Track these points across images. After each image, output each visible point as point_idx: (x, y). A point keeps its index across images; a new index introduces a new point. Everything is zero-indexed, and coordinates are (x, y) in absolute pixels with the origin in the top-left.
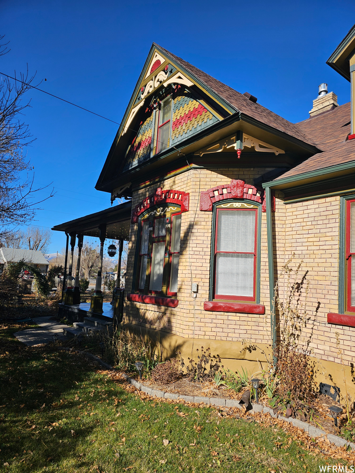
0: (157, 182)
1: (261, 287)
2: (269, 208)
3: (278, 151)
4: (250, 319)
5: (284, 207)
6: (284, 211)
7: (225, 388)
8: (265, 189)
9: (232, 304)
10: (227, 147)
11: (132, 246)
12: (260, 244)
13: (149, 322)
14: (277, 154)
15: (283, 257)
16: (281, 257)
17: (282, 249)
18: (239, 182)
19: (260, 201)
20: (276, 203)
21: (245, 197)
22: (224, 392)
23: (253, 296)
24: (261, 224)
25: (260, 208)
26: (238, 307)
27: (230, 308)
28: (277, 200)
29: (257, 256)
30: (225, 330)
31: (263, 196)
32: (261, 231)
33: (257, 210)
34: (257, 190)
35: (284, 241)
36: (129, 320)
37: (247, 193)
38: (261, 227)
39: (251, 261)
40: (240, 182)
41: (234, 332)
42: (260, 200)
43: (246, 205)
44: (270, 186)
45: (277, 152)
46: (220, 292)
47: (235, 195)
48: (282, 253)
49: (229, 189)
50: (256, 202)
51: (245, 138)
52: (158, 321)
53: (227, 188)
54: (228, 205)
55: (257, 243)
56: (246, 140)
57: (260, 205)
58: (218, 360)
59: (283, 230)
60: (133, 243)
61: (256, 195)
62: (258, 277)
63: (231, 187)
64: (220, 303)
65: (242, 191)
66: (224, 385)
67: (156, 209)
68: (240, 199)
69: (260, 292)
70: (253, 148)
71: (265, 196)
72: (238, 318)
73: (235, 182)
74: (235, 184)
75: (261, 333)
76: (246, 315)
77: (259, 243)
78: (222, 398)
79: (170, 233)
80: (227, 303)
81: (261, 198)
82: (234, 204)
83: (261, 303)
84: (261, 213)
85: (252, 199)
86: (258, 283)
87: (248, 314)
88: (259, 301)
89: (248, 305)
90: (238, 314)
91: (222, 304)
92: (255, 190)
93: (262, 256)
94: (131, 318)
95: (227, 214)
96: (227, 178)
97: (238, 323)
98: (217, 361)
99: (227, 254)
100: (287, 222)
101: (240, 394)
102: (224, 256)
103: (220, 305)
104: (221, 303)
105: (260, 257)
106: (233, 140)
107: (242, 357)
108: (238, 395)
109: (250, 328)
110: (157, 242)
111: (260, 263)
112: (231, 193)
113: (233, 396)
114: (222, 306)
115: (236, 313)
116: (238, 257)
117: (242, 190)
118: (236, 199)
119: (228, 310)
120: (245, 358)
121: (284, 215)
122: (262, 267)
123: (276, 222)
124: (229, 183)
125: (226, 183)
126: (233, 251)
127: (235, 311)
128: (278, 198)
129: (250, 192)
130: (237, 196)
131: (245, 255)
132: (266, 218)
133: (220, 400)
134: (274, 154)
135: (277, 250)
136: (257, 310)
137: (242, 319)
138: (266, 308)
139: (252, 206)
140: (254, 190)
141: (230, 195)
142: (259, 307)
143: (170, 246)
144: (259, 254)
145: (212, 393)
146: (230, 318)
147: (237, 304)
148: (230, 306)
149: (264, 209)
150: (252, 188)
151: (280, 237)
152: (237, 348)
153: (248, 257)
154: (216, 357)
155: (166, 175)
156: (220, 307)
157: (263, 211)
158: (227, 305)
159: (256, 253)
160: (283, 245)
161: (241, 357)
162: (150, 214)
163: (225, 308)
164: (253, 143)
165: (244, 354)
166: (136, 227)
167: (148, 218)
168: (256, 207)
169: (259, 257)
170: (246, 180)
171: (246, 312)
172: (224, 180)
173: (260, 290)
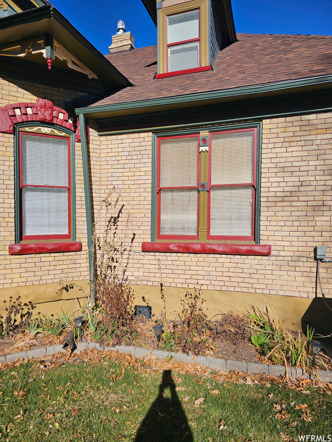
1: (77, 223)
2: (83, 138)
3: (92, 76)
4: (66, 258)
5: (98, 138)
6: (99, 143)
7: (42, 335)
8: (78, 116)
9: (45, 244)
10: (33, 53)
12: (75, 177)
14: (90, 77)
15: (99, 191)
16: (97, 191)
17: (97, 183)
18: (47, 103)
19: (73, 129)
20: (91, 134)
21: (55, 122)
22: (42, 340)
23: (68, 233)
24: (75, 155)
25: (73, 137)
26: (53, 247)
27: (43, 248)
28: (91, 130)
29: (72, 190)
30: (37, 274)
31: (76, 124)
32: (75, 163)
33: (69, 139)
34: (68, 116)
35: (99, 175)
37: (58, 118)
38: (75, 159)
39: (64, 196)
40: (49, 103)
41: (48, 274)
42: (73, 127)
43: (56, 132)
44: (84, 113)
45: (90, 75)
46: (28, 232)
47: (43, 118)
48: (98, 187)
49: (35, 109)
50: (69, 129)
51: (56, 47)
53: (31, 107)
54: (35, 129)
55: (71, 176)
56: (57, 49)
57: (72, 134)
58: (30, 307)
59: (98, 163)
61: (67, 121)
62: (74, 212)
63: (37, 107)
64: (30, 244)
65: (51, 114)
66: (40, 332)
68: (50, 124)
69: (76, 229)
70: (65, 61)
71: (78, 124)
72: (52, 259)
73: (42, 101)
74: (42, 104)
75: (78, 270)
76: (62, 254)
77: (73, 176)
78: (41, 347)
80: (38, 244)
81: (73, 126)
82: (42, 128)
83: (78, 240)
84: (74, 143)
85: (63, 125)
86: (74, 220)
87: (63, 252)
88: (75, 238)
89: (64, 243)
90: (52, 255)
91: (32, 246)
92: (67, 115)
93: (77, 190)
95: (33, 140)
96: (31, 94)
97: (53, 263)
98: (29, 309)
99: (36, 188)
100: (102, 155)
101: (62, 338)
102: (32, 190)
103: (30, 247)
104: (32, 244)
105: (75, 191)
106: (40, 44)
107: (59, 298)
108: (60, 338)
109: (66, 267)
111: (75, 197)
112: (37, 114)
113: (54, 341)
114: (33, 247)
115: (50, 253)
116: (49, 191)
117: (51, 113)
118: (44, 123)
119: (41, 250)
120: (62, 299)
121: (98, 147)
122: (77, 203)
123: (91, 154)
124: (35, 102)
125: (30, 101)
126: (44, 185)
127: (49, 251)
128: (92, 128)
129: (61, 116)
130: (46, 119)
131: (57, 189)
132: (80, 149)
133: (40, 350)
134: (86, 76)
135: (93, 184)
136: (74, 248)
137: (57, 258)
138: (83, 244)
139: (63, 134)
140: (65, 115)
141: (37, 117)
142: (75, 244)
144: (73, 188)
145: (29, 345)
146: (43, 259)
147: (50, 243)
148: (43, 246)
149: (77, 139)
150: (63, 112)
151: (95, 171)
152: (52, 291)
153: (61, 192)
154: (28, 304)
156: (31, 249)
157: (76, 140)
158: (40, 246)
159: (70, 188)
160: (98, 179)
161: (57, 298)
163: (37, 249)
164: (66, 56)
165: (61, 294)
168: (68, 135)
169: (73, 191)
170: (55, 102)
171: (62, 251)
172: (29, 98)
173: (76, 226)
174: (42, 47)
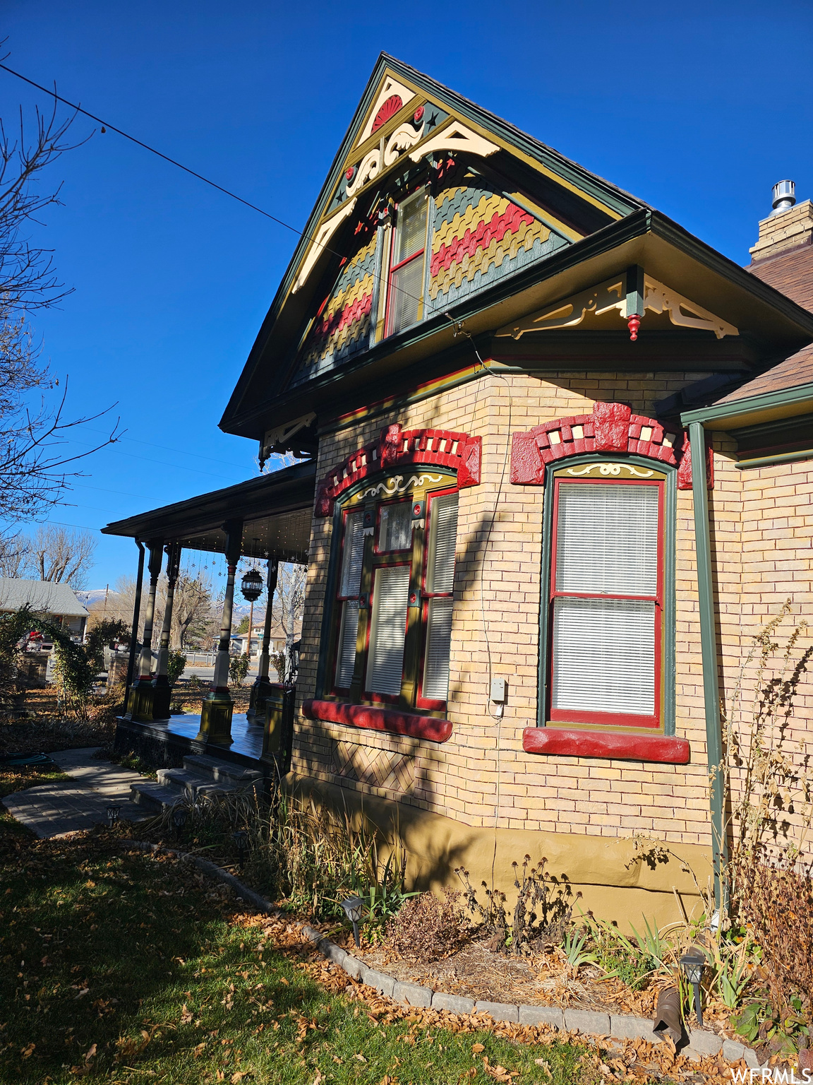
0: (389, 410)
1: (678, 689)
2: (698, 479)
3: (723, 329)
4: (648, 777)
5: (736, 475)
6: (738, 486)
7: (595, 972)
8: (687, 429)
9: (601, 736)
10: (597, 313)
11: (318, 576)
12: (674, 574)
13: (365, 777)
14: (721, 335)
15: (737, 609)
16: (731, 608)
17: (732, 588)
18: (615, 410)
19: (672, 460)
20: (716, 466)
21: (631, 449)
22: (597, 989)
23: (653, 713)
24: (675, 520)
25: (671, 478)
26: (619, 745)
27: (596, 745)
28: (717, 456)
29: (665, 606)
30: (580, 806)
31: (682, 447)
32: (674, 539)
33: (663, 484)
34: (663, 432)
35: (738, 568)
36: (310, 769)
37: (638, 439)
38: (675, 530)
39: (646, 619)
40: (619, 409)
41: (605, 812)
42: (673, 456)
43: (634, 471)
44: (703, 420)
46: (563, 701)
47: (606, 444)
48: (735, 598)
49: (589, 427)
50: (663, 461)
51: (647, 288)
52: (392, 776)
53: (582, 425)
54: (587, 470)
55: (664, 570)
56: (650, 292)
57: (670, 471)
58: (563, 887)
59: (736, 537)
60: (320, 568)
61: (660, 444)
62: (669, 662)
63: (594, 422)
64: (567, 732)
65: (625, 433)
66: (590, 965)
67: (385, 481)
68: (620, 454)
69: (674, 704)
70: (666, 314)
71: (687, 448)
72: (615, 774)
73: (605, 408)
74: (605, 414)
75: (679, 814)
76: (638, 766)
77: (670, 571)
78: (597, 1008)
79: (425, 544)
80: (586, 733)
81: (674, 453)
82: (603, 466)
83: (679, 734)
84: (675, 493)
85: (649, 455)
86: (669, 680)
87: (643, 762)
88: (671, 729)
89: (644, 738)
90: (616, 764)
91: (573, 737)
92: (659, 430)
93: (679, 605)
94: (315, 765)
95: (581, 493)
96: (583, 397)
97: (617, 786)
99: (582, 600)
100: (745, 516)
101: (646, 997)
102: (574, 605)
103: (568, 739)
104: (571, 732)
105: (674, 608)
106: (615, 291)
107: (631, 881)
108: (641, 998)
109: (649, 800)
110: (386, 565)
111: (674, 624)
112: (594, 437)
113: (627, 1002)
114: (574, 741)
115: (611, 759)
116: (609, 607)
117: (624, 430)
118: (608, 454)
119: (591, 750)
120: (638, 885)
121: (736, 497)
122: (679, 637)
123: (717, 516)
124: (589, 412)
125: (579, 412)
126: (599, 592)
127: (608, 755)
128: (720, 452)
129: (646, 434)
130: (611, 446)
131: (631, 602)
132: (689, 504)
133: (595, 1015)
134: (711, 334)
135: (720, 590)
136: (670, 754)
137: (628, 776)
138: (693, 746)
139: (650, 474)
140: (656, 429)
141: (593, 443)
142: (673, 744)
143: (424, 576)
144: (670, 600)
145: (568, 994)
146: (595, 773)
147: (614, 735)
148: (596, 741)
149: (683, 481)
150: (652, 425)
151: (727, 557)
152: (616, 858)
153: (638, 609)
154: (560, 879)
155: (415, 390)
156: (568, 743)
157: (681, 485)
158: (588, 738)
159: (661, 599)
160: (735, 578)
161: (627, 881)
162: (366, 492)
163: (582, 746)
164: (667, 302)
165: (637, 871)
166: (327, 528)
167: (361, 505)
168: (660, 476)
169: (670, 608)
170: (634, 405)
171: (640, 759)
172: (575, 404)
173: (674, 698)
174: (619, 295)
